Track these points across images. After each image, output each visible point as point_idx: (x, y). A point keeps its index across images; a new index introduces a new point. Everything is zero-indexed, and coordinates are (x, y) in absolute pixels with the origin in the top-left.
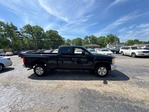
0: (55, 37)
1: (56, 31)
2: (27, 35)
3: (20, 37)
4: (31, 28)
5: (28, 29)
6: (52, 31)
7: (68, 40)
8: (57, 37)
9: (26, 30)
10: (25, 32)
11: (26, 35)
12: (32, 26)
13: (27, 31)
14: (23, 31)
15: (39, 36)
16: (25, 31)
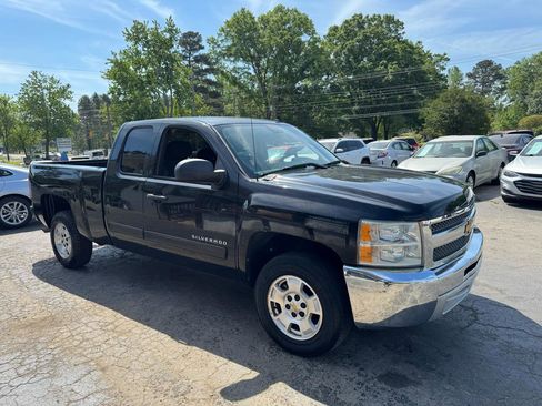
0: (380, 57)
1: (390, 19)
2: (234, 70)
3: (210, 82)
4: (253, 28)
5: (240, 33)
6: (361, 26)
7: (486, 64)
8: (390, 56)
9: (229, 43)
10: (228, 53)
11: (231, 67)
12: (257, 15)
13: (234, 45)
14: (218, 50)
15: (290, 64)
16: (229, 48)
